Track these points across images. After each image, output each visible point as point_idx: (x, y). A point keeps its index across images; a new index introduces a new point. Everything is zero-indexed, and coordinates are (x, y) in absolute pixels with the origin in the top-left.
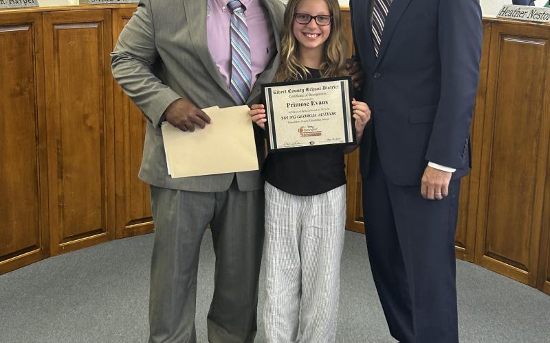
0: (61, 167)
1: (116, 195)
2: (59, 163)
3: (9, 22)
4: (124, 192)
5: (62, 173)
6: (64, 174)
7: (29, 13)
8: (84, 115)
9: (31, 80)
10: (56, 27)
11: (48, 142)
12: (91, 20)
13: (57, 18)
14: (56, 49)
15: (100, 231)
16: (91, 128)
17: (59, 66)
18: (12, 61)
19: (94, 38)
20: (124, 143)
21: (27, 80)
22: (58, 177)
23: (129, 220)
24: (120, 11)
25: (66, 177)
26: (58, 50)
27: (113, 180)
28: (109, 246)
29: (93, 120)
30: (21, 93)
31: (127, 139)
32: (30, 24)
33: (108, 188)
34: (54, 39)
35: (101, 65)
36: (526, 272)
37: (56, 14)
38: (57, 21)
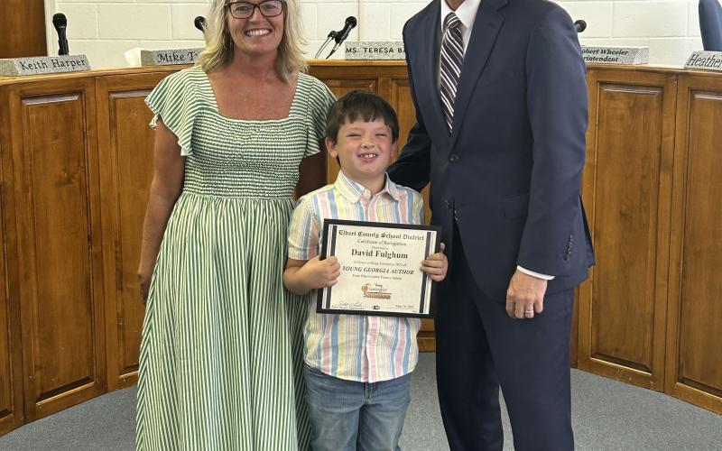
0: (120, 274)
2: (117, 270)
3: (52, 91)
5: (121, 283)
6: (124, 286)
7: (78, 79)
9: (82, 164)
10: (113, 96)
11: (104, 243)
13: (114, 84)
14: (113, 124)
17: (117, 145)
18: (58, 140)
21: (76, 164)
22: (117, 289)
25: (128, 288)
26: (116, 126)
30: (69, 181)
32: (80, 93)
34: (110, 111)
37: (112, 79)
38: (114, 88)
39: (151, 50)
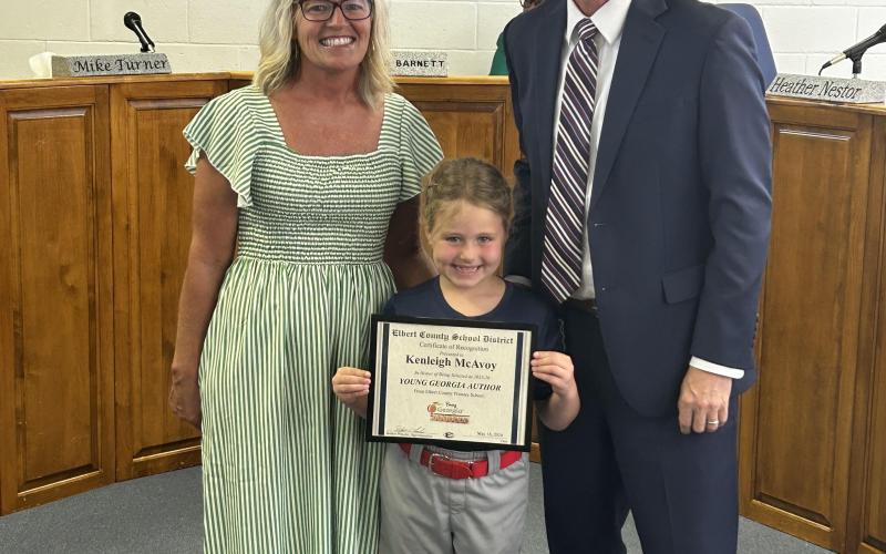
0: (21, 357)
1: (116, 404)
2: (17, 350)
4: (130, 399)
5: (21, 368)
6: (26, 372)
8: (62, 267)
10: (13, 116)
12: (74, 102)
13: (16, 101)
14: (13, 155)
15: (88, 468)
16: (73, 290)
17: (17, 182)
19: (78, 135)
20: (129, 315)
22: (16, 376)
23: (138, 446)
24: (124, 88)
25: (31, 375)
26: (16, 156)
27: (112, 379)
28: (105, 493)
29: (76, 277)
31: (135, 306)
33: (101, 393)
34: (9, 138)
35: (90, 180)
36: (827, 529)
37: (14, 94)
38: (15, 106)
39: (65, 56)
